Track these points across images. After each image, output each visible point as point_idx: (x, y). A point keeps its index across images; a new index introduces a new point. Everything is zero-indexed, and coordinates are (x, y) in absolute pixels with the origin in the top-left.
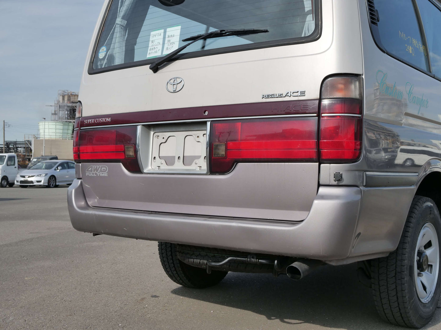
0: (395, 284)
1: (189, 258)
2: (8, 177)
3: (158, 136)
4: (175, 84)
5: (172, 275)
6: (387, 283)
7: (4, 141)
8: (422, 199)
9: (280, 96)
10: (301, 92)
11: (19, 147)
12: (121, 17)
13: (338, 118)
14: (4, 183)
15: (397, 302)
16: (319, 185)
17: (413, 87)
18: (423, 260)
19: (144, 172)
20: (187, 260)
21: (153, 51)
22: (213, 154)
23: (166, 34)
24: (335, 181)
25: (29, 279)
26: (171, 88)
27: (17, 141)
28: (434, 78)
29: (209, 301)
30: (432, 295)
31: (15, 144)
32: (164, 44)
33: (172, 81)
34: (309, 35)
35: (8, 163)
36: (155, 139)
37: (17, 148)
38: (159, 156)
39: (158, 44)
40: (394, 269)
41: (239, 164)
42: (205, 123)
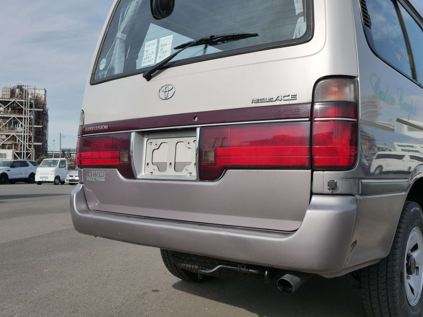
0: (386, 289)
1: (181, 263)
2: (60, 177)
3: (152, 143)
4: (167, 91)
5: (172, 270)
6: (378, 289)
7: (61, 149)
8: (410, 204)
9: (270, 100)
10: (292, 96)
11: (72, 153)
12: (121, 32)
13: (332, 122)
14: (57, 181)
15: (387, 308)
16: (312, 194)
17: (403, 93)
18: (411, 263)
19: (138, 177)
20: (180, 264)
21: (147, 60)
22: (202, 160)
23: (159, 43)
24: (329, 189)
25: (47, 271)
26: (163, 95)
27: (71, 148)
28: (420, 86)
29: (206, 297)
30: (419, 297)
31: (69, 151)
32: (157, 53)
33: (164, 88)
34: (299, 37)
35: (60, 166)
36: (149, 145)
37: (70, 154)
38: (152, 162)
39: (152, 53)
40: (385, 275)
41: (229, 171)
42: (195, 129)
